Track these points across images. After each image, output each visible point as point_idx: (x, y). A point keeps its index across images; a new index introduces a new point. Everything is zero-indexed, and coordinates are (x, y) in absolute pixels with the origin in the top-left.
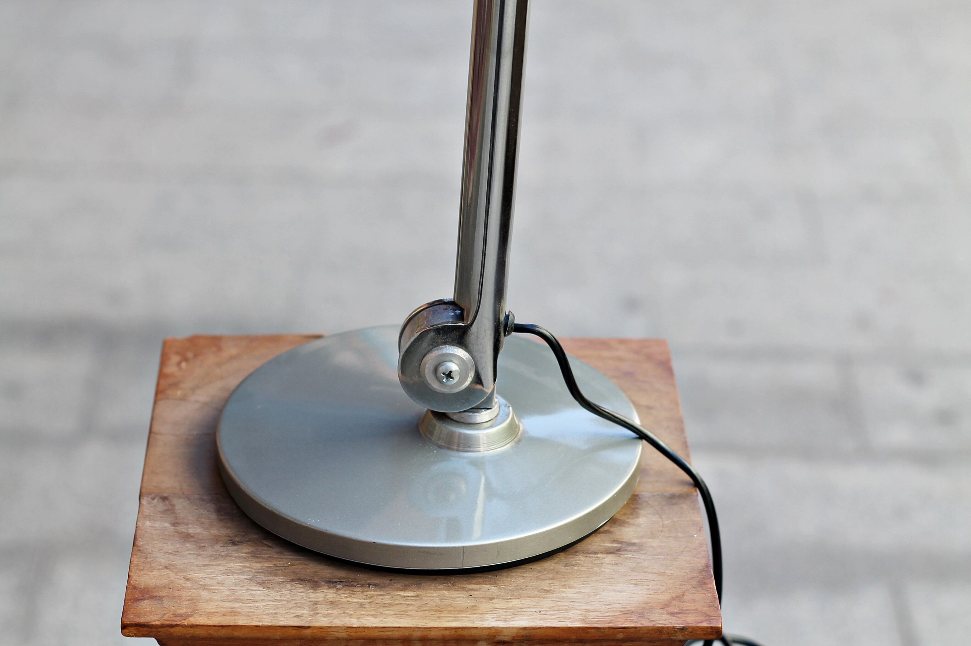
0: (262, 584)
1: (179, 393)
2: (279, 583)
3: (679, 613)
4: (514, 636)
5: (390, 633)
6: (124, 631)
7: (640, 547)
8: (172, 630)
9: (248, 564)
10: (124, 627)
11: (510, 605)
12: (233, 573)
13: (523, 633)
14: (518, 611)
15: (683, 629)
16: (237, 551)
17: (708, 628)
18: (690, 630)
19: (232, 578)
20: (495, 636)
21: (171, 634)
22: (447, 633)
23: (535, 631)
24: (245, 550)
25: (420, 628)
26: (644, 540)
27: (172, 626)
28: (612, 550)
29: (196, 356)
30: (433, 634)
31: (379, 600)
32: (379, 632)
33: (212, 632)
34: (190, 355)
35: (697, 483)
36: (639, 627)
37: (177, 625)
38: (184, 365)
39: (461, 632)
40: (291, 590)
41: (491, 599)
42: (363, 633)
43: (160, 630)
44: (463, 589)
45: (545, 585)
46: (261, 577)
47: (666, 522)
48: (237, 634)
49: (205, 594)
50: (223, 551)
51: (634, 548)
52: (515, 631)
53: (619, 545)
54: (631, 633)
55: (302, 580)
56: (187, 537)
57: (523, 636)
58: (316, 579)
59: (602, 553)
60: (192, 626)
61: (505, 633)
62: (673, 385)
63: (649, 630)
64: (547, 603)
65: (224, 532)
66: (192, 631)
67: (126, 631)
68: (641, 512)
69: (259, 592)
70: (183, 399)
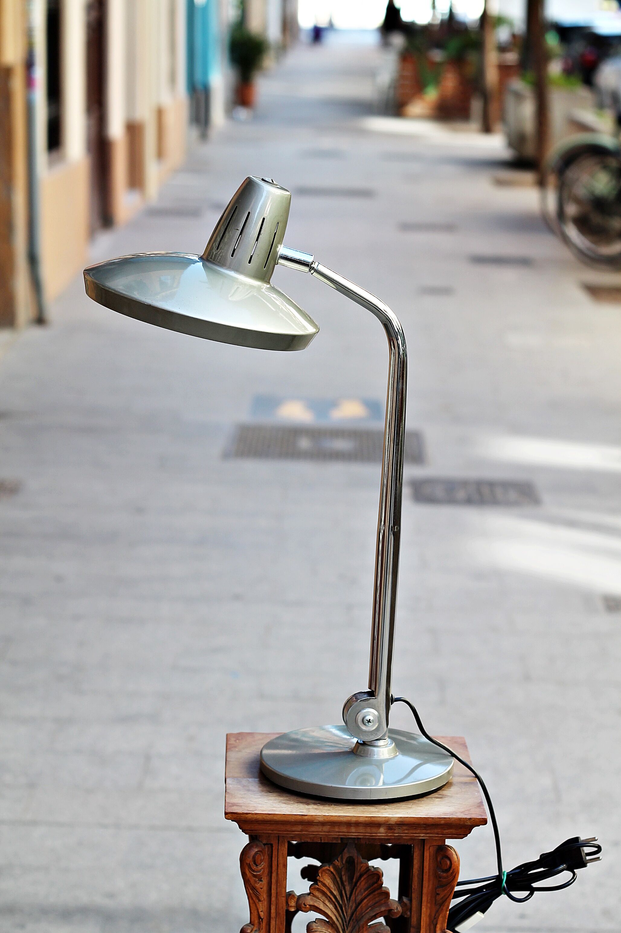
0: (285, 803)
1: (237, 749)
2: (292, 803)
3: (468, 814)
4: (396, 822)
5: (342, 819)
6: (226, 816)
7: (451, 797)
8: (247, 816)
9: (277, 798)
10: (226, 814)
11: (394, 811)
12: (271, 800)
13: (400, 820)
14: (396, 813)
15: (470, 819)
16: (272, 794)
17: (481, 818)
18: (473, 819)
19: (271, 801)
20: (388, 821)
21: (246, 818)
22: (367, 819)
23: (405, 819)
24: (275, 794)
25: (355, 816)
26: (453, 795)
27: (247, 814)
28: (439, 797)
29: (242, 739)
30: (361, 820)
31: (336, 809)
32: (338, 818)
33: (264, 817)
34: (240, 738)
35: (477, 776)
36: (451, 818)
37: (249, 813)
38: (237, 741)
39: (373, 819)
40: (297, 805)
41: (385, 809)
42: (330, 819)
43: (242, 815)
44: (374, 807)
45: (410, 806)
46: (284, 802)
47: (463, 790)
48: (275, 818)
49: (260, 805)
50: (266, 794)
51: (449, 797)
52: (396, 818)
53: (442, 796)
54: (448, 820)
55: (301, 803)
56: (249, 790)
57: (400, 821)
58: (308, 802)
59: (434, 798)
60: (256, 814)
61: (392, 819)
62: (467, 751)
63: (455, 819)
64: (410, 811)
65: (265, 789)
66: (255, 816)
67: (227, 816)
68: (452, 787)
69: (284, 805)
70: (240, 751)
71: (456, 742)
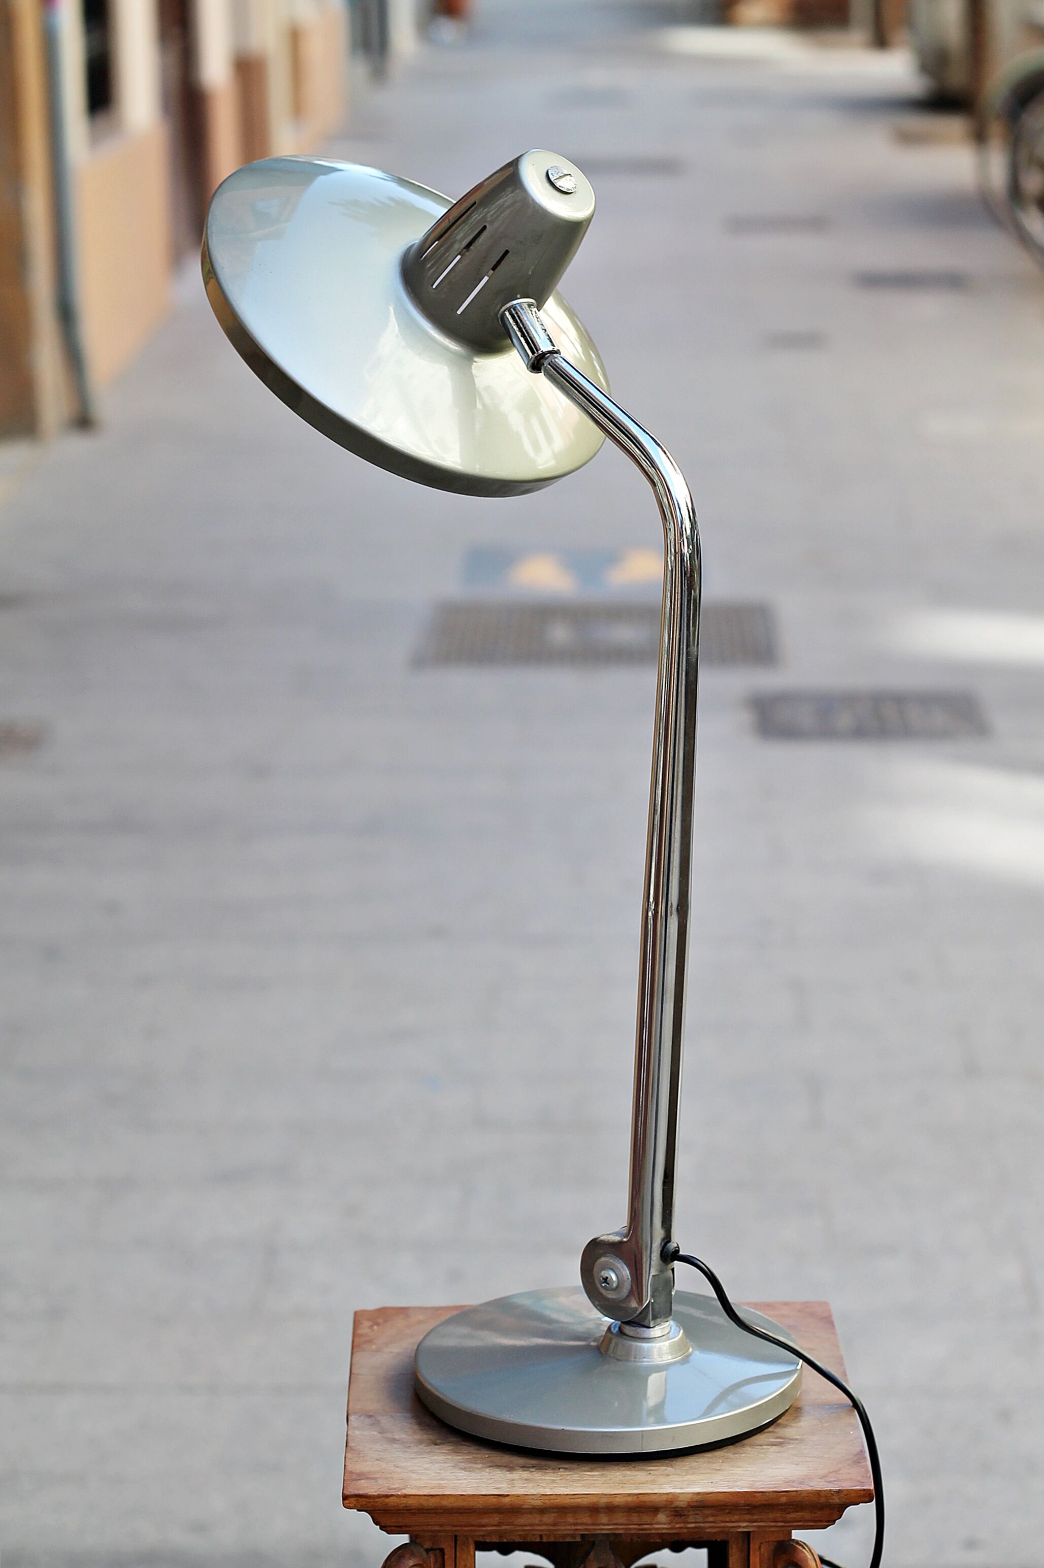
0: (464, 1469)
1: (374, 1347)
2: (478, 1468)
3: (835, 1481)
4: (689, 1502)
5: (579, 1500)
6: (345, 1502)
7: (801, 1441)
8: (387, 1500)
9: (450, 1457)
10: (345, 1498)
11: (685, 1479)
12: (438, 1463)
13: (699, 1498)
14: (691, 1483)
15: (839, 1492)
16: (439, 1449)
17: (861, 1490)
18: (845, 1493)
19: (437, 1465)
20: (672, 1502)
21: (387, 1504)
22: (630, 1499)
23: (708, 1495)
24: (446, 1448)
25: (606, 1494)
26: (804, 1437)
27: (387, 1496)
28: (776, 1443)
29: (385, 1321)
30: (618, 1501)
31: (568, 1478)
32: (571, 1499)
33: (423, 1501)
34: (380, 1321)
35: (855, 1405)
36: (800, 1491)
37: (392, 1495)
38: (375, 1327)
39: (642, 1498)
40: (490, 1473)
41: (668, 1475)
42: (556, 1501)
43: (376, 1500)
44: (644, 1470)
45: (716, 1466)
46: (463, 1465)
47: (825, 1425)
48: (445, 1503)
49: (414, 1476)
50: (428, 1449)
51: (796, 1442)
52: (690, 1496)
53: (783, 1440)
54: (793, 1496)
55: (499, 1466)
56: (394, 1441)
57: (697, 1501)
58: (511, 1465)
59: (766, 1445)
60: (405, 1496)
61: (681, 1498)
62: (835, 1334)
63: (808, 1493)
64: (717, 1477)
65: (425, 1437)
66: (404, 1501)
67: (347, 1501)
68: (803, 1418)
69: (462, 1474)
70: (378, 1350)
71: (812, 1315)
